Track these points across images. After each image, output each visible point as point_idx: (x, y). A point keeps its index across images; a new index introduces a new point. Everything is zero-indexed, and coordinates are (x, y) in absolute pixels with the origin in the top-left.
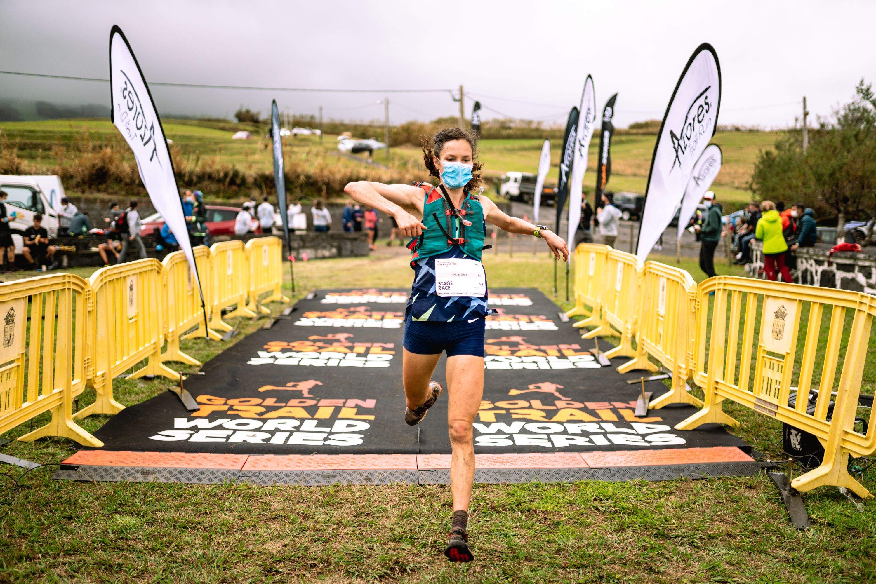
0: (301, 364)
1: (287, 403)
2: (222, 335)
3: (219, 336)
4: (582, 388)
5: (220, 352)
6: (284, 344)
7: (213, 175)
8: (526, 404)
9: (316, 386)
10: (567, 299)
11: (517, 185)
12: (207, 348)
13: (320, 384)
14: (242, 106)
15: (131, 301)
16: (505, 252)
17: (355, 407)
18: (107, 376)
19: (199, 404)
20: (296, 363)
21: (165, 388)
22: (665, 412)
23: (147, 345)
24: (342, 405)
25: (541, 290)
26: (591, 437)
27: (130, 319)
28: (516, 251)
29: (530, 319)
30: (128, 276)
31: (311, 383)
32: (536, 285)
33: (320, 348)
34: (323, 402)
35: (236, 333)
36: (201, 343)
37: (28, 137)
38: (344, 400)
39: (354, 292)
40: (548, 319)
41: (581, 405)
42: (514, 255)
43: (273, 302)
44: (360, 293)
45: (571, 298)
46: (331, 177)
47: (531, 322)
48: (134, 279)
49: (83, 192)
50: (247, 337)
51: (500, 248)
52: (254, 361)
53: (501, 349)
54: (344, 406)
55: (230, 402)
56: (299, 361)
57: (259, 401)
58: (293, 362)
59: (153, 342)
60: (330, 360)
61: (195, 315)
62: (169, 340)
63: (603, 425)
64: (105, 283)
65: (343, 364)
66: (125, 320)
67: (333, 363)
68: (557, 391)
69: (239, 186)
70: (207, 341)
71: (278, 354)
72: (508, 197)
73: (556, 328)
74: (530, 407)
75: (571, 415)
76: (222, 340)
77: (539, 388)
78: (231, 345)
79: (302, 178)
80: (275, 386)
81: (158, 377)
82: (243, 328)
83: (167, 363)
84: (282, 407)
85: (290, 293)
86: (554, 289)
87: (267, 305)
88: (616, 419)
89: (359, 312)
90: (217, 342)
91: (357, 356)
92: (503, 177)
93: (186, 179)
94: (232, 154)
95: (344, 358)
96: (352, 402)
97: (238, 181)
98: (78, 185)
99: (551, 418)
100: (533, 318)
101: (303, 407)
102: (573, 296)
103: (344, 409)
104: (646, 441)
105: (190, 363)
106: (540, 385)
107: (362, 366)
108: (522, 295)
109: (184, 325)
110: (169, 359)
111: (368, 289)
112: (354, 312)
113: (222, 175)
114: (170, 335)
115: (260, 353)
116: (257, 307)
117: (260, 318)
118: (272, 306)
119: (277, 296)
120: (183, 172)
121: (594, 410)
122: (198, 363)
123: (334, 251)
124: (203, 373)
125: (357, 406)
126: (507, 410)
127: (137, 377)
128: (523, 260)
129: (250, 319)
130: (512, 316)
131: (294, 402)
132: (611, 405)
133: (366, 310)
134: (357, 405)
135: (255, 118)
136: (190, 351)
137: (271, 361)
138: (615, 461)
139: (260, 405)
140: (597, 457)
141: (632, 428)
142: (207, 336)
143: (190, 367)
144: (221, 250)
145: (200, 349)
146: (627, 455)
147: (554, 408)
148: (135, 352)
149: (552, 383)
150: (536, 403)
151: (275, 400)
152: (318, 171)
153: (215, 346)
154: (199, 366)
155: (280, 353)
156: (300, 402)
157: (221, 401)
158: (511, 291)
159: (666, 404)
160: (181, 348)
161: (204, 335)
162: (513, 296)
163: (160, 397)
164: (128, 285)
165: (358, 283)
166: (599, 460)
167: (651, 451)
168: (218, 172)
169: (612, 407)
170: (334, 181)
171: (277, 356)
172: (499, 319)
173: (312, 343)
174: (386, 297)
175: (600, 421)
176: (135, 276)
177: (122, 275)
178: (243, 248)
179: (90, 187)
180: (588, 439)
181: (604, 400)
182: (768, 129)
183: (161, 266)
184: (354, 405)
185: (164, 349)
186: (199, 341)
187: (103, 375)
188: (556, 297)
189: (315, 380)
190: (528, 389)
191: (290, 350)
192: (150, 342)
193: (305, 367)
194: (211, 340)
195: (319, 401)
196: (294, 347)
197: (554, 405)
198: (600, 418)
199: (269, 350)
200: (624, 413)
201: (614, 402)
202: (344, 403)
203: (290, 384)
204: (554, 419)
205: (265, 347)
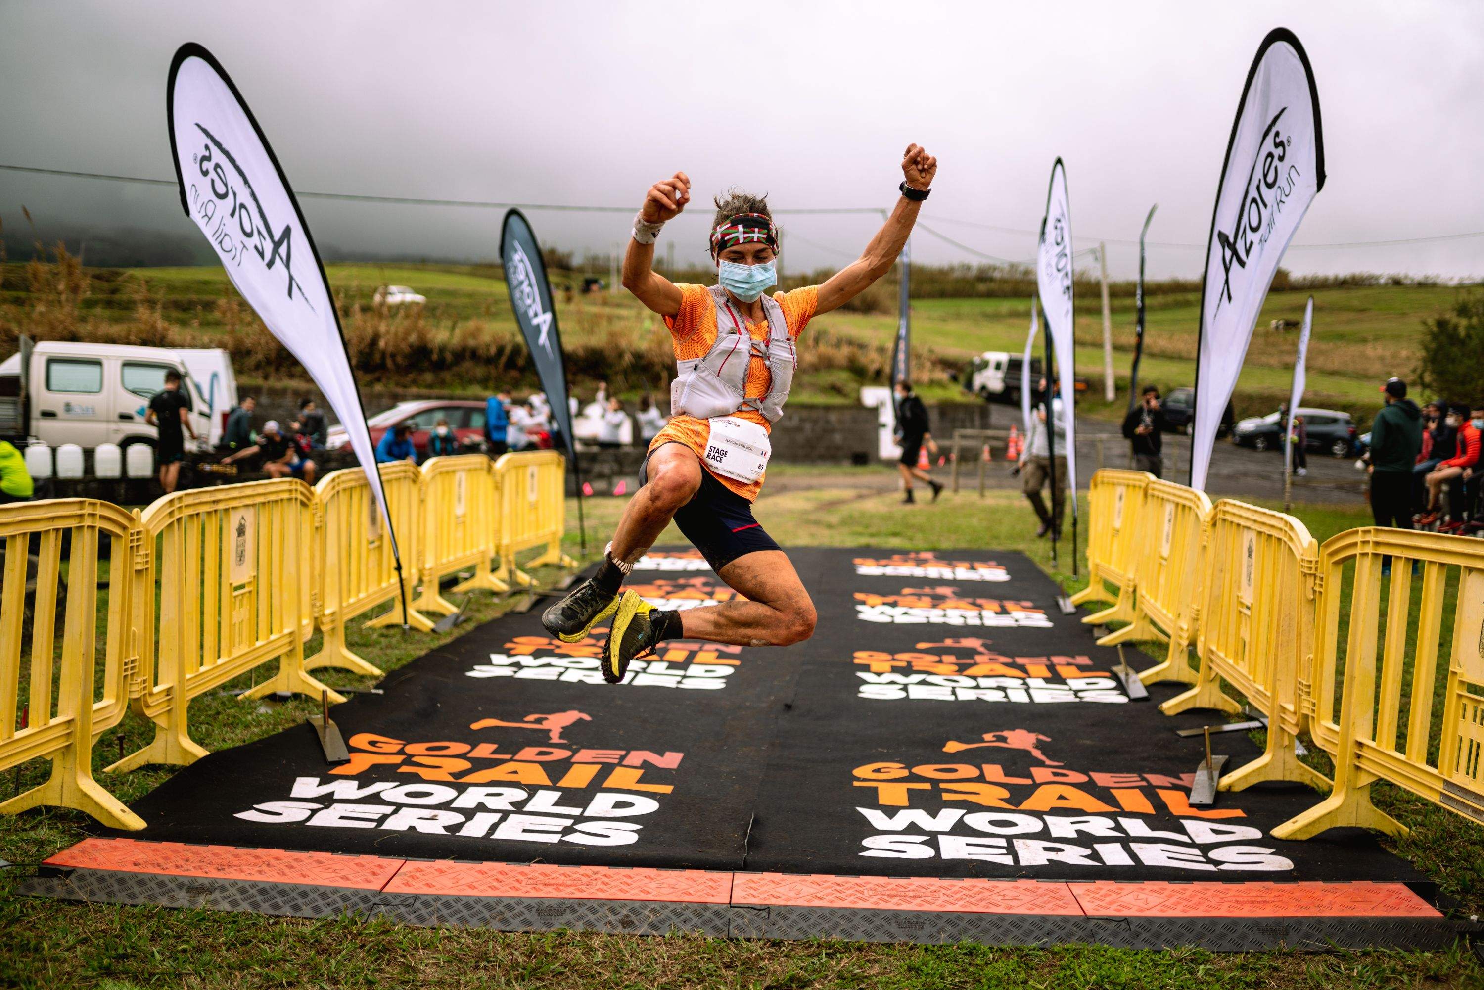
0: (563, 678)
1: (515, 755)
2: (435, 622)
3: (428, 624)
4: (1090, 743)
5: (423, 653)
6: (540, 642)
8: (974, 772)
9: (579, 722)
10: (1075, 572)
11: (1000, 374)
12: (403, 645)
13: (587, 717)
15: (241, 555)
16: (972, 488)
18: (176, 693)
19: (352, 750)
20: (555, 678)
21: (300, 717)
23: (275, 636)
24: (616, 761)
25: (1028, 555)
27: (238, 588)
29: (1002, 607)
30: (233, 508)
31: (571, 717)
32: (1019, 546)
34: (585, 754)
35: (462, 618)
36: (394, 635)
38: (623, 753)
41: (1082, 778)
42: (988, 493)
43: (546, 565)
45: (1081, 571)
47: (1004, 611)
48: (249, 515)
49: (265, 377)
50: (481, 628)
51: (963, 481)
52: (480, 672)
54: (619, 764)
55: (411, 748)
56: (561, 675)
57: (465, 749)
58: (550, 674)
59: (286, 631)
61: (383, 585)
62: (325, 628)
64: (179, 519)
66: (226, 589)
68: (1037, 747)
69: (522, 370)
70: (404, 632)
71: (527, 661)
72: (984, 394)
73: (1049, 624)
75: (1061, 797)
76: (433, 631)
77: (1004, 739)
78: (447, 640)
79: (628, 358)
80: (502, 720)
81: (296, 696)
82: (479, 610)
83: (316, 673)
84: (503, 762)
85: (577, 550)
86: (1051, 556)
87: (532, 572)
88: (1151, 810)
89: (693, 586)
90: (426, 634)
91: (669, 667)
92: (978, 360)
93: (435, 357)
95: (644, 670)
96: (637, 757)
97: (521, 362)
98: (258, 366)
99: (1020, 804)
100: (1008, 605)
101: (541, 763)
102: (1085, 567)
103: (619, 770)
105: (361, 672)
106: (1005, 734)
107: (673, 685)
108: (993, 563)
109: (357, 601)
110: (323, 665)
112: (683, 587)
114: (326, 620)
115: (493, 656)
116: (511, 572)
117: (514, 594)
118: (543, 572)
119: (552, 556)
120: (430, 346)
121: (1108, 789)
122: (377, 672)
124: (381, 692)
125: (646, 765)
126: (935, 782)
127: (259, 695)
128: (1002, 502)
129: (494, 594)
131: (529, 753)
132: (1144, 779)
133: (706, 584)
134: (645, 762)
136: (366, 649)
137: (508, 672)
138: (1142, 904)
139: (463, 756)
140: (1103, 892)
142: (406, 622)
143: (362, 678)
144: (444, 469)
145: (389, 646)
146: (1168, 892)
147: (1029, 781)
148: (247, 650)
149: (1030, 730)
150: (994, 771)
151: (495, 746)
152: (653, 345)
153: (419, 641)
154: (376, 678)
155: (530, 658)
156: (540, 753)
157: (393, 745)
158: (974, 556)
160: (348, 646)
161: (400, 621)
163: (287, 732)
164: (235, 525)
166: (1108, 900)
167: (1219, 884)
169: (1145, 783)
171: (523, 663)
176: (251, 510)
177: (220, 506)
178: (490, 467)
179: (278, 369)
181: (1130, 770)
183: (312, 493)
184: (638, 763)
185: (313, 647)
186: (392, 631)
187: (168, 692)
188: (1054, 567)
189: (580, 711)
190: (982, 741)
191: (550, 653)
192: (282, 630)
193: (568, 685)
194: (412, 630)
195: (575, 753)
196: (558, 647)
197: (1030, 776)
198: (1118, 806)
199: (513, 652)
200: (1167, 797)
201: (1148, 773)
202: (622, 758)
203: (531, 718)
204: (1025, 806)
205: (508, 646)
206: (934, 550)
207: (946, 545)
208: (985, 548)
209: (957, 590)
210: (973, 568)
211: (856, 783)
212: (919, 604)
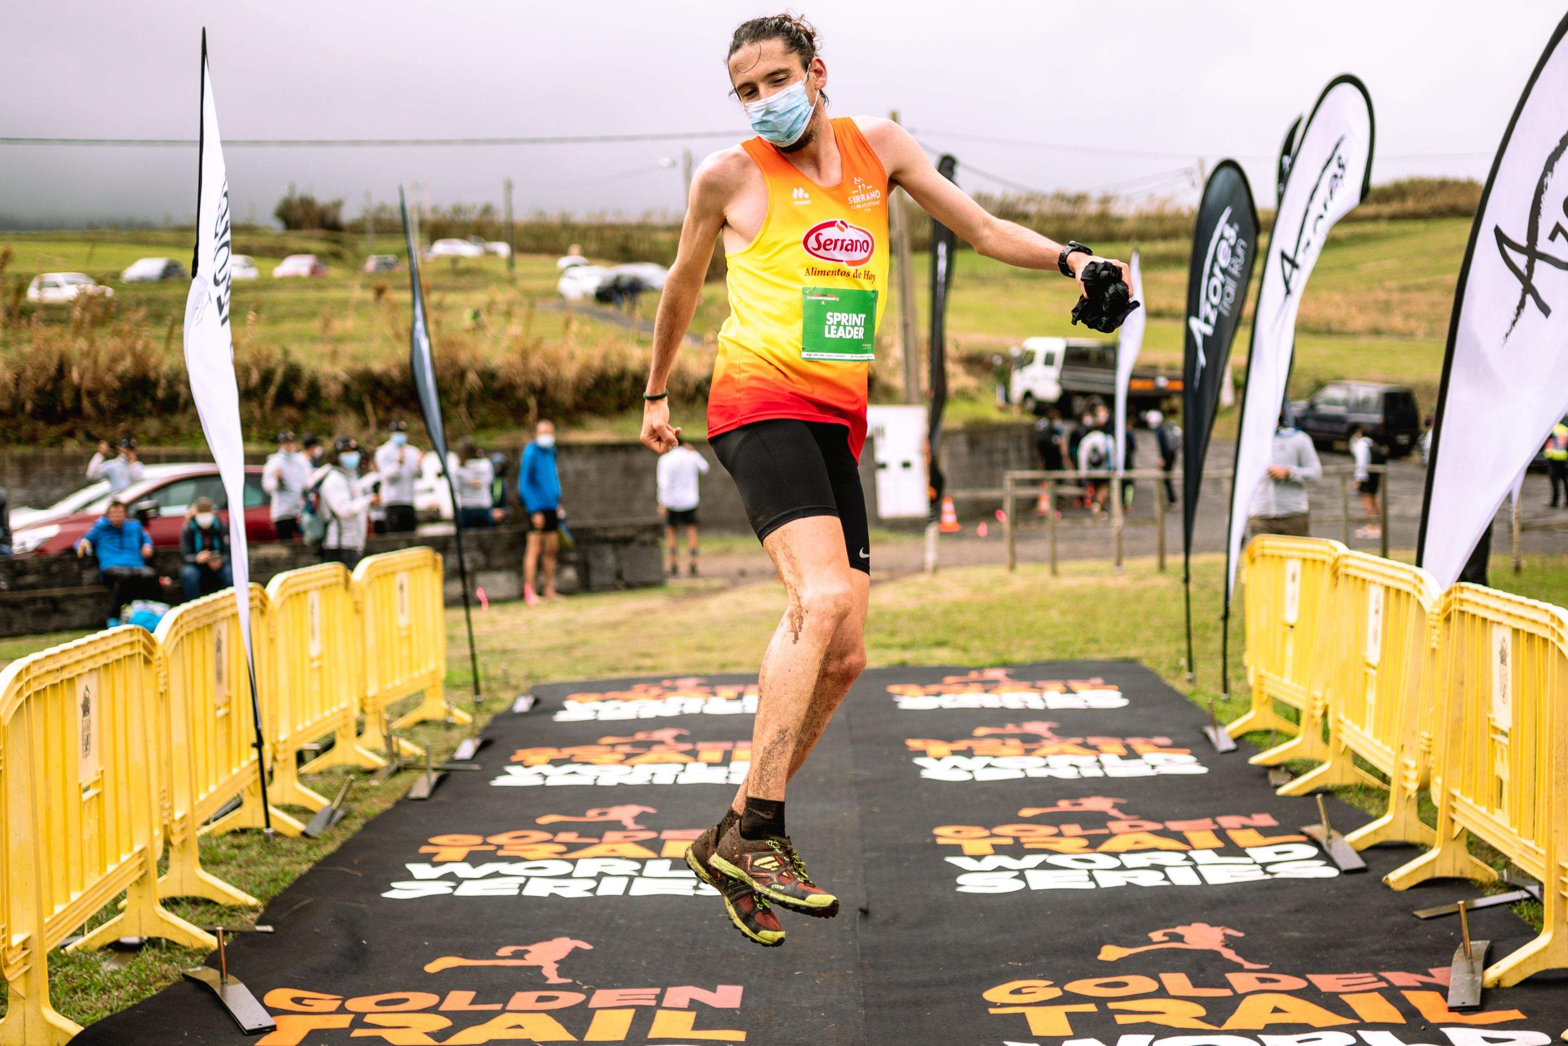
0: (527, 892)
1: (506, 1003)
2: (306, 822)
3: (295, 825)
4: (1296, 934)
5: (305, 868)
6: (473, 841)
8: (1150, 985)
9: (576, 953)
10: (1226, 687)
11: (1053, 372)
12: (270, 859)
13: (586, 946)
14: (292, 188)
15: (87, 743)
16: (1036, 560)
17: (689, 1009)
18: (34, 946)
19: (273, 1012)
20: (515, 892)
21: (174, 971)
22: (1530, 995)
23: (124, 858)
24: (653, 1003)
25: (1146, 663)
27: (86, 790)
28: (1065, 558)
29: (1127, 747)
30: (79, 675)
31: (562, 946)
32: (1132, 652)
33: (572, 847)
34: (601, 997)
35: (340, 813)
36: (248, 846)
38: (657, 991)
39: (639, 687)
40: (1176, 746)
41: (1299, 983)
42: (1061, 567)
43: (424, 723)
44: (655, 691)
45: (1233, 685)
46: (550, 373)
47: (1131, 754)
48: (91, 682)
50: (372, 825)
51: (1020, 549)
52: (400, 891)
53: (1060, 834)
54: (659, 1006)
55: (355, 1004)
56: (522, 887)
57: (431, 999)
58: (506, 888)
59: (137, 848)
60: (605, 880)
61: (235, 771)
62: (176, 840)
64: (28, 698)
65: (640, 888)
66: (73, 791)
67: (612, 888)
68: (1226, 946)
69: (302, 407)
70: (267, 839)
71: (463, 870)
72: (1030, 404)
73: (1203, 770)
74: (1162, 993)
75: (1276, 1010)
76: (304, 834)
77: (1180, 938)
78: (330, 848)
79: (472, 378)
80: (465, 957)
81: (154, 942)
82: (355, 799)
83: (171, 903)
84: (494, 1014)
85: (468, 696)
86: (1184, 661)
87: (409, 733)
88: (1399, 1019)
89: (661, 743)
90: (293, 840)
91: (673, 868)
92: (1015, 352)
93: (161, 393)
94: (275, 320)
95: (640, 872)
96: (679, 995)
97: (300, 394)
99: (1223, 1022)
100: (1137, 744)
101: (548, 1012)
102: (1243, 678)
103: (660, 1014)
105: (232, 903)
106: (1179, 930)
107: (691, 893)
108: (1098, 681)
109: (209, 798)
110: (177, 893)
111: (675, 677)
112: (648, 745)
114: (176, 828)
115: (410, 867)
116: (388, 739)
117: (398, 770)
118: (423, 734)
119: (434, 708)
120: (152, 375)
121: (1336, 994)
122: (252, 901)
123: (570, 574)
124: (269, 928)
125: (694, 1005)
126: (1101, 1002)
127: (98, 944)
128: (1088, 581)
129: (371, 772)
130: (1079, 740)
131: (523, 999)
132: (1382, 979)
133: (679, 739)
134: (692, 1001)
135: (330, 218)
136: (223, 868)
137: (443, 888)
139: (433, 1010)
142: (268, 826)
143: (233, 910)
144: (293, 590)
145: (250, 862)
147: (1227, 993)
148: (99, 879)
149: (1213, 924)
150: (1177, 982)
151: (472, 994)
152: (514, 358)
153: (289, 852)
154: (253, 909)
155: (466, 866)
156: (540, 999)
157: (329, 1002)
158: (1066, 671)
159: (1530, 971)
160: (203, 862)
161: (260, 823)
163: (164, 995)
164: (80, 701)
165: (648, 662)
169: (1383, 984)
170: (558, 383)
171: (460, 875)
172: (1043, 751)
173: (548, 836)
174: (729, 699)
176: (95, 674)
177: (66, 675)
178: (347, 580)
183: (153, 643)
184: (685, 1003)
185: (163, 866)
186: (244, 840)
187: (24, 945)
188: (1191, 681)
189: (573, 937)
190: (1150, 942)
191: (492, 857)
192: (131, 849)
193: (538, 901)
194: (277, 834)
195: (590, 994)
196: (500, 847)
197: (1227, 985)
198: (1355, 1016)
199: (436, 859)
200: (1418, 999)
201: (1385, 970)
202: (660, 998)
203: (505, 951)
204: (1230, 1024)
205: (424, 849)
206: (1004, 665)
207: (1020, 656)
208: (1079, 657)
209: (1054, 725)
210: (1070, 691)
211: (992, 1011)
212: (1005, 750)
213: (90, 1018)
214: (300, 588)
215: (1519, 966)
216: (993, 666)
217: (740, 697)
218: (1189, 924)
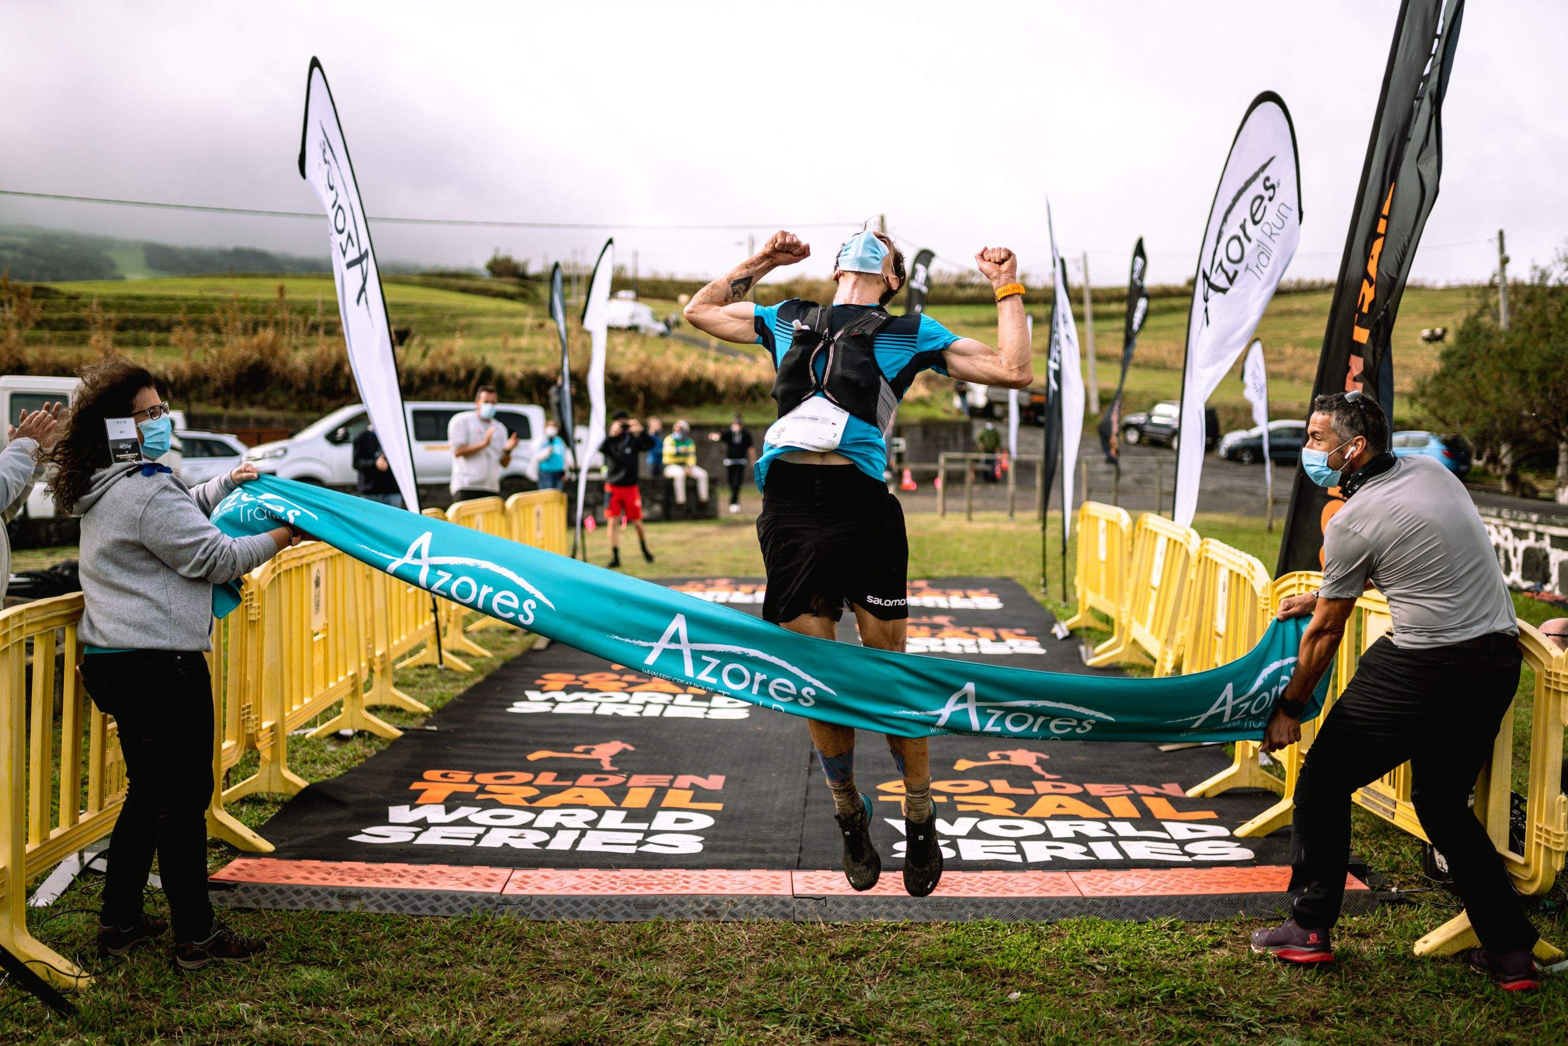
0: (598, 712)
1: (575, 781)
2: (466, 662)
3: (459, 664)
4: (1082, 758)
5: (461, 691)
6: (569, 678)
7: (449, 376)
8: (983, 786)
9: (623, 752)
10: (1065, 598)
12: (442, 684)
13: (631, 748)
14: (497, 250)
15: (317, 605)
16: (960, 510)
17: (690, 789)
18: (278, 730)
19: (427, 782)
20: (591, 712)
21: (370, 752)
22: (1224, 802)
23: (341, 679)
24: (667, 785)
25: (1019, 581)
26: (1091, 844)
27: (317, 634)
28: (979, 509)
29: (997, 635)
30: (313, 562)
31: (615, 747)
32: (1008, 573)
33: (631, 684)
34: (636, 780)
36: (429, 676)
37: (132, 308)
38: (671, 777)
39: (691, 584)
40: (1029, 635)
41: (1078, 789)
42: (975, 516)
44: (701, 586)
45: (1070, 597)
46: (653, 378)
47: (999, 639)
48: (321, 567)
49: (226, 405)
50: (507, 664)
51: (951, 503)
52: (519, 707)
54: (671, 787)
55: (480, 778)
56: (596, 708)
57: (528, 777)
58: (585, 709)
59: (350, 673)
60: (649, 707)
61: (420, 627)
62: (377, 668)
63: (1113, 824)
64: (279, 575)
65: (671, 712)
66: (306, 635)
67: (652, 711)
68: (1037, 763)
70: (440, 671)
71: (560, 696)
73: (1042, 651)
74: (989, 792)
75: (1060, 806)
76: (465, 670)
77: (1008, 758)
78: (478, 679)
80: (554, 751)
81: (361, 735)
82: (500, 649)
83: (374, 709)
84: (566, 788)
86: (1042, 581)
88: (1136, 815)
90: (458, 673)
91: (693, 700)
94: (482, 336)
95: (672, 703)
96: (685, 780)
98: (216, 394)
99: (1025, 811)
100: (1003, 633)
101: (600, 788)
102: (1075, 593)
103: (671, 791)
104: (1186, 853)
105: (412, 710)
106: (1008, 753)
107: (701, 716)
108: (985, 591)
109: (401, 643)
110: (376, 701)
111: (715, 578)
113: (463, 373)
114: (377, 661)
115: (529, 694)
121: (1100, 797)
122: (426, 709)
123: (657, 508)
124: (434, 728)
125: (693, 787)
126: (950, 795)
127: (324, 733)
128: (989, 526)
130: (967, 629)
131: (587, 779)
132: (1130, 789)
134: (692, 784)
135: (521, 270)
136: (411, 688)
137: (545, 708)
138: (1128, 887)
139: (529, 784)
140: (1097, 879)
141: (1163, 829)
142: (441, 662)
143: (413, 716)
144: (466, 514)
145: (428, 686)
146: (1150, 877)
147: (1031, 792)
148: (322, 692)
149: (1031, 750)
150: (1000, 785)
151: (555, 775)
152: (634, 369)
153: (454, 681)
154: (425, 715)
155: (563, 693)
156: (597, 780)
157: (465, 776)
158: (966, 584)
159: (1224, 788)
160: (396, 685)
162: (970, 593)
163: (361, 768)
164: (313, 578)
165: (699, 568)
166: (1101, 884)
167: (1192, 871)
168: (457, 369)
169: (1131, 792)
170: (659, 385)
171: (558, 699)
172: (941, 635)
173: (617, 677)
175: (1108, 818)
176: (324, 562)
177: (305, 561)
178: (504, 508)
179: (237, 397)
180: (1085, 849)
181: (1119, 781)
182: (1441, 284)
184: (687, 785)
185: (368, 686)
186: (426, 672)
187: (271, 729)
188: (1045, 593)
189: (623, 742)
190: (989, 759)
191: (580, 689)
192: (346, 674)
193: (605, 718)
194: (446, 669)
195: (628, 778)
196: (586, 682)
197: (1033, 787)
198: (1109, 812)
199: (545, 688)
200: (1151, 803)
201: (1135, 783)
202: (672, 782)
203: (579, 749)
204: (1029, 813)
205: (539, 682)
206: (928, 578)
207: (937, 573)
208: (976, 575)
209: (953, 618)
210: (966, 597)
211: (881, 798)
212: (919, 633)
213: (314, 780)
214: (470, 513)
215: (1217, 785)
216: (920, 579)
217: (753, 592)
218: (1015, 750)
